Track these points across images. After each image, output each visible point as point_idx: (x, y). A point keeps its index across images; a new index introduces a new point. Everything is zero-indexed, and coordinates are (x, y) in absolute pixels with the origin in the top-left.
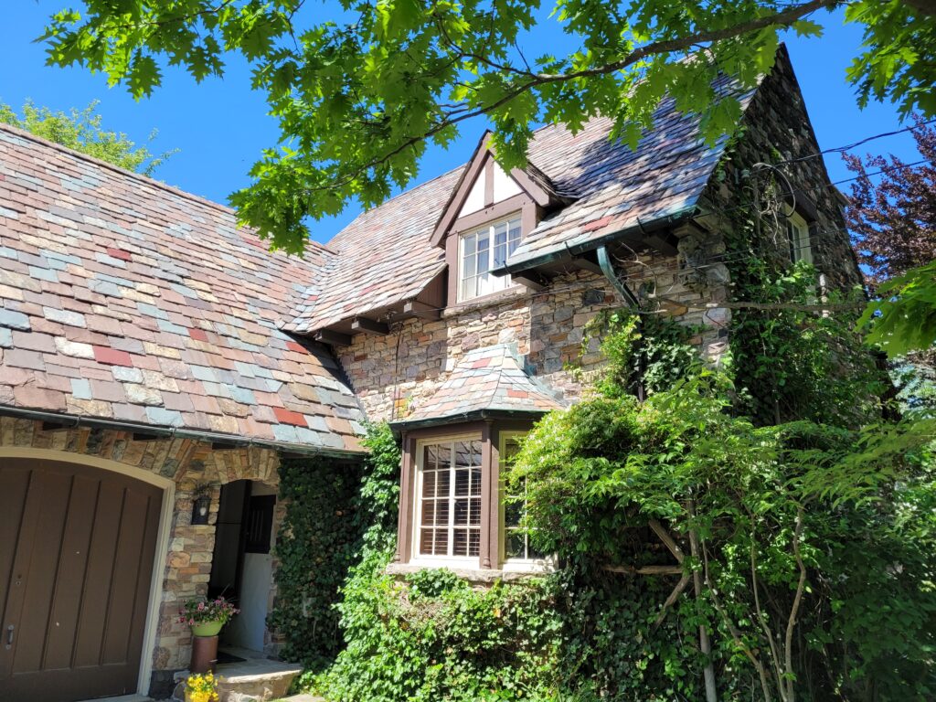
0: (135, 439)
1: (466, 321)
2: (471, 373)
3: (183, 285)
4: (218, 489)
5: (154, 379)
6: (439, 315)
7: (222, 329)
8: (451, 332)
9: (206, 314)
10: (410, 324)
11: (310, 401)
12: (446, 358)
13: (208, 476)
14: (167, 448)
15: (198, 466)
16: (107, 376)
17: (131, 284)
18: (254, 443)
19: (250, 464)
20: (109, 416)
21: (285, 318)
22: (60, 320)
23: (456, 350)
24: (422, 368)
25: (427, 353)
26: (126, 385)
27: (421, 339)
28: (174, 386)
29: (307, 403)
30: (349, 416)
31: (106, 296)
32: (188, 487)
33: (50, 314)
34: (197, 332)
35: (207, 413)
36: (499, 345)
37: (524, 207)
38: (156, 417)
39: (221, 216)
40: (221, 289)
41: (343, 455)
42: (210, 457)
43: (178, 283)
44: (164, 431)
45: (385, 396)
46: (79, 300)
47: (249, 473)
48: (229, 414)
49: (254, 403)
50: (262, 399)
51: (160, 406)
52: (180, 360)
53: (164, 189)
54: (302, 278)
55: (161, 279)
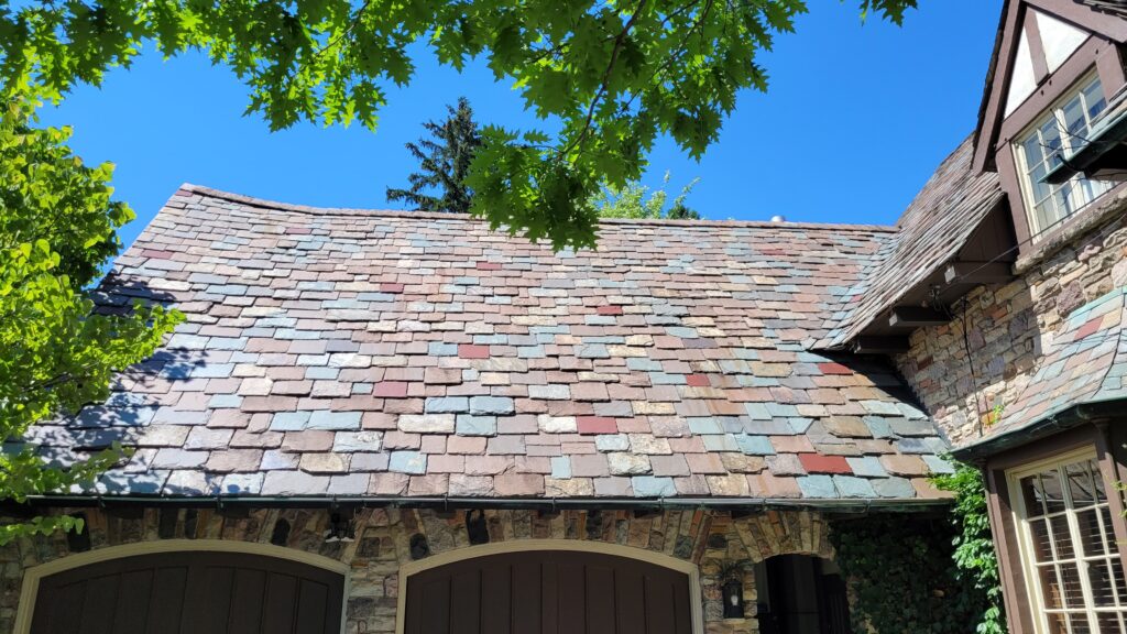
0: (636, 517)
1: (1054, 268)
2: (1074, 348)
3: (681, 326)
4: (749, 569)
5: (645, 444)
6: (1010, 273)
7: (727, 367)
8: (1036, 292)
9: (708, 353)
10: (977, 297)
11: (855, 438)
12: (1038, 335)
13: (731, 554)
14: (676, 523)
15: (718, 542)
16: (590, 449)
17: (621, 340)
18: (769, 505)
19: (788, 532)
20: (590, 494)
21: (815, 334)
22: (544, 396)
23: (1051, 317)
24: (1008, 358)
25: (1009, 334)
26: (610, 455)
27: (995, 316)
28: (666, 447)
29: (851, 440)
30: (920, 450)
31: (593, 359)
32: (710, 570)
33: (534, 392)
34: (697, 376)
35: (706, 474)
36: (1116, 291)
37: (1098, 58)
38: (642, 488)
39: (730, 233)
40: (727, 319)
41: (910, 507)
42: (731, 529)
43: (674, 325)
44: (651, 504)
45: (969, 411)
46: (564, 370)
47: (788, 546)
48: (736, 472)
49: (772, 452)
50: (782, 444)
51: (648, 473)
52: (675, 414)
53: (662, 225)
54: (843, 276)
55: (655, 325)
